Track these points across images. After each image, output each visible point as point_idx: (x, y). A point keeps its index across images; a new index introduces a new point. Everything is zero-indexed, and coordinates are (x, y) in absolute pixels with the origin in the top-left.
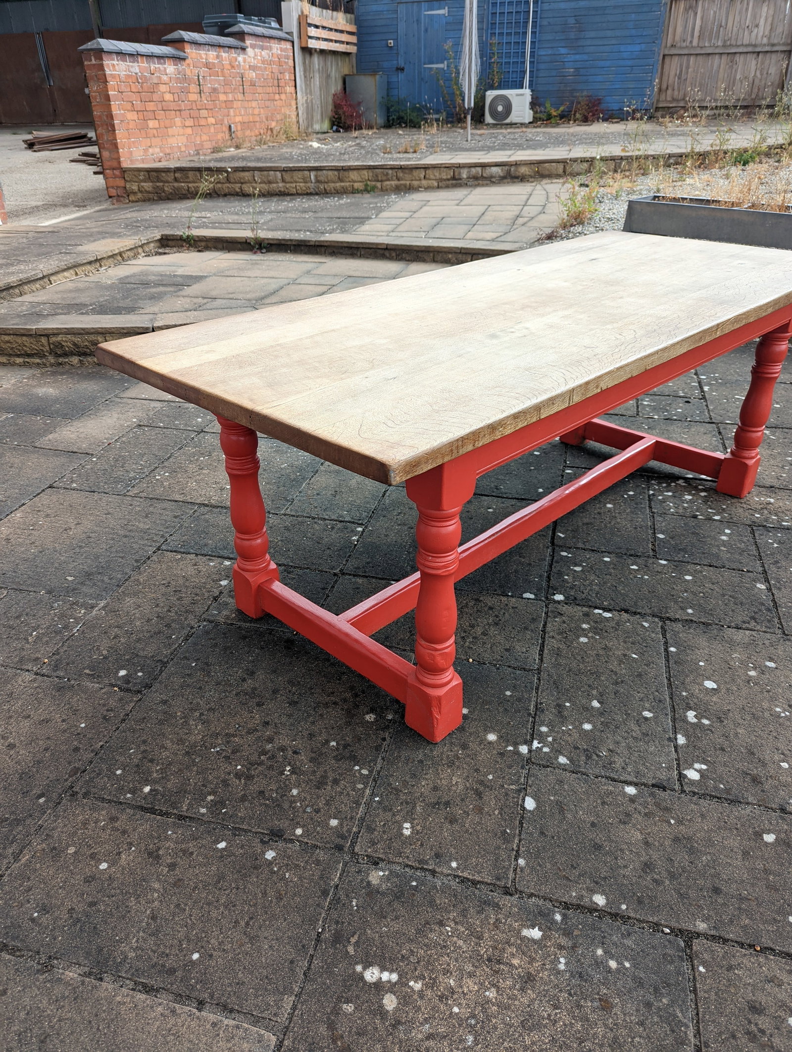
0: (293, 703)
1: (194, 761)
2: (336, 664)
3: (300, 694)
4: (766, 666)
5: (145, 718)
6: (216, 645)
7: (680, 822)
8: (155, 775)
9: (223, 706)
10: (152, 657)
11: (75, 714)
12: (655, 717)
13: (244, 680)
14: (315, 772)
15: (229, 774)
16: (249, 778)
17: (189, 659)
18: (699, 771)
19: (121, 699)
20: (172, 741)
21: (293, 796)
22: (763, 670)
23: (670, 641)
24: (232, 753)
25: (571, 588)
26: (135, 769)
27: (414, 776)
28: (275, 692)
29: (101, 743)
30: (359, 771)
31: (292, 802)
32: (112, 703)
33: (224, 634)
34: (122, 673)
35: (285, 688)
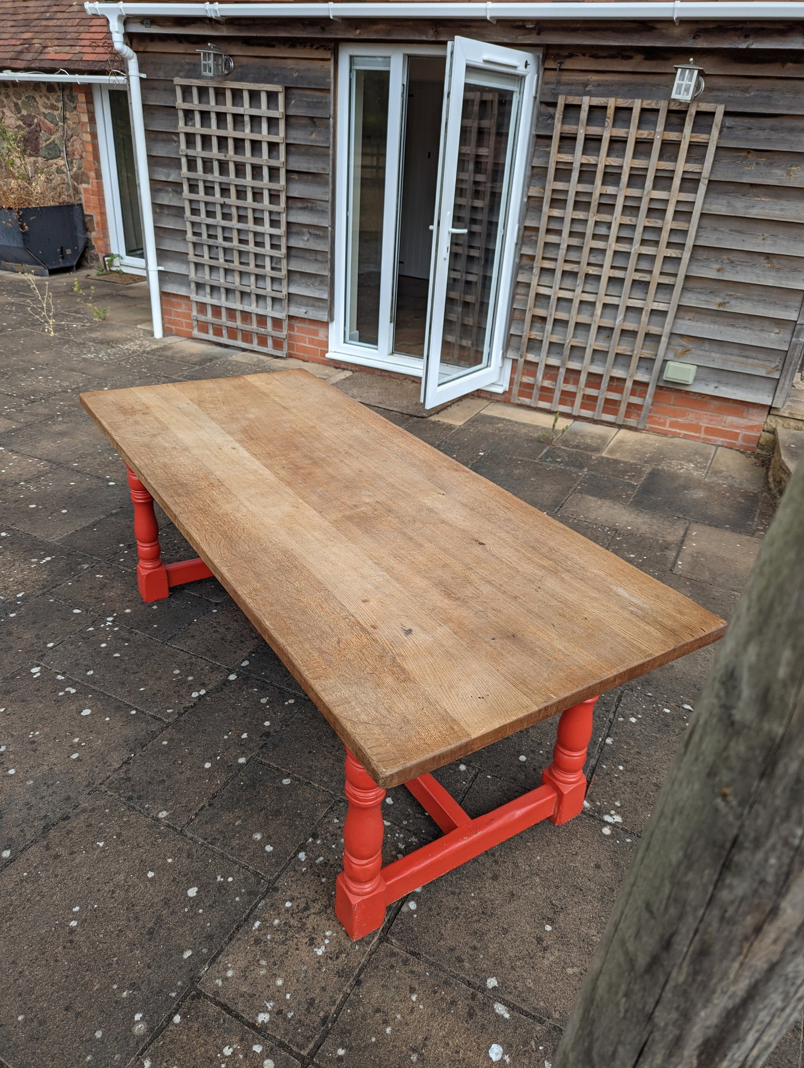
4: (76, 752)
7: (17, 653)
12: (85, 675)
18: (35, 674)
22: (74, 748)
23: (142, 716)
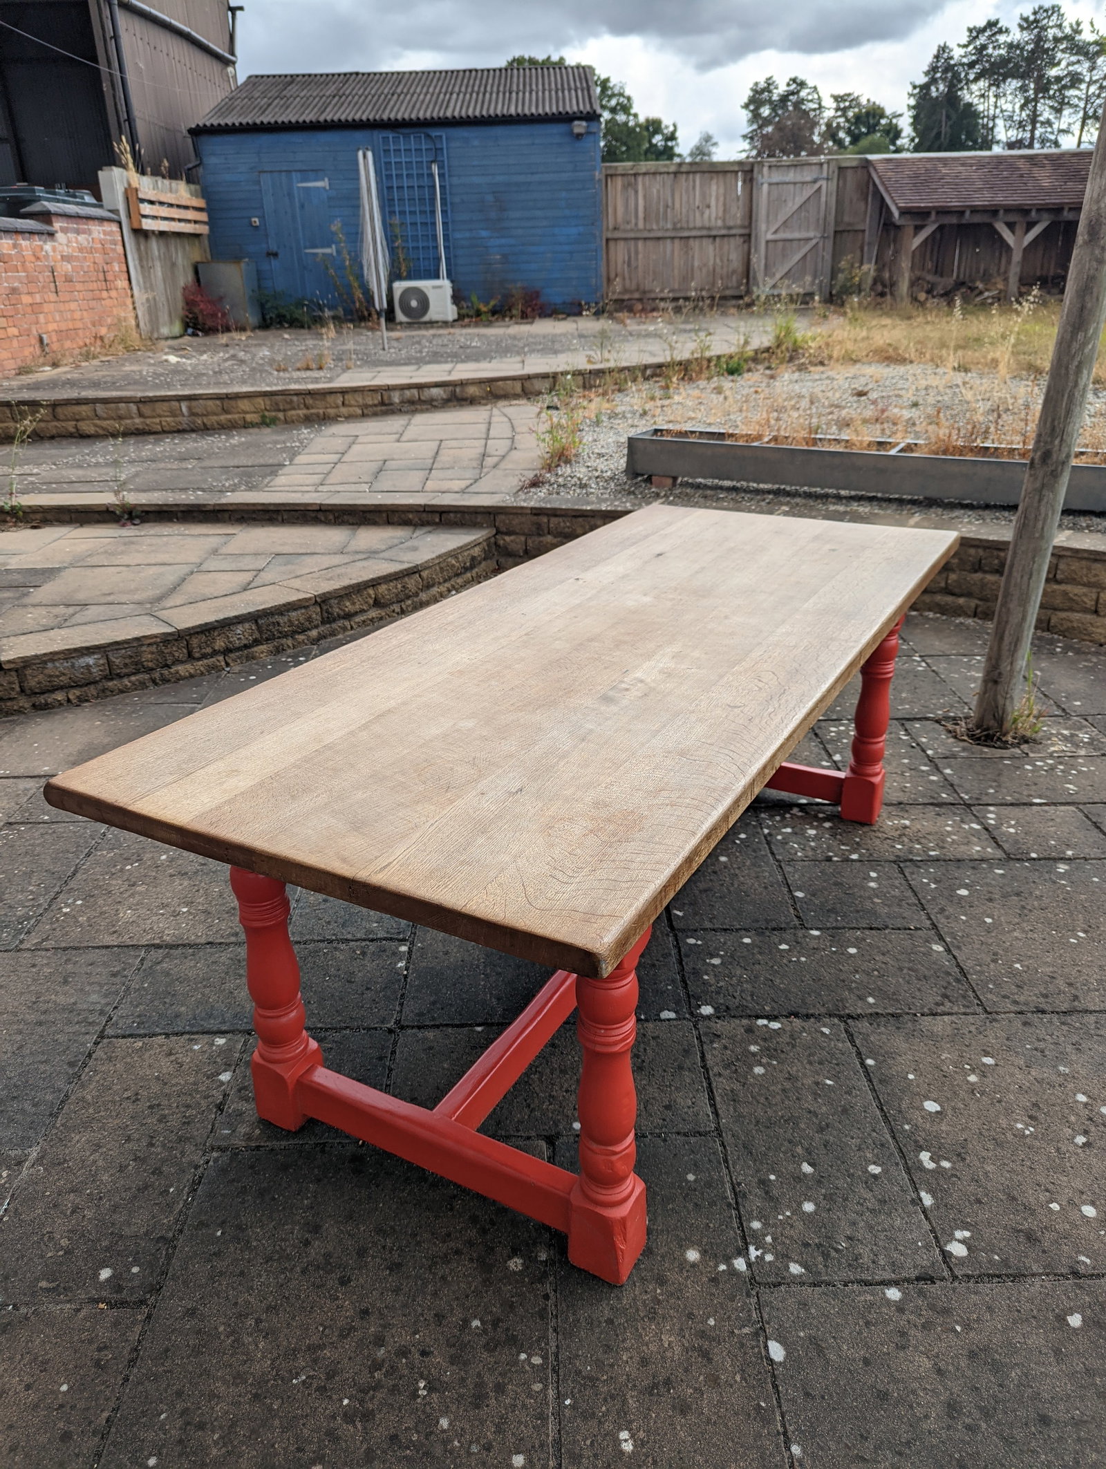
0: (394, 1267)
1: (270, 1409)
2: (438, 1183)
3: (400, 1248)
4: (984, 1065)
5: (167, 1350)
6: (244, 1191)
7: (967, 1327)
8: (214, 1451)
9: (287, 1298)
10: (146, 1234)
11: (45, 1370)
12: (885, 1171)
13: (307, 1243)
14: (463, 1380)
15: (334, 1417)
16: (367, 1416)
17: (208, 1226)
18: (963, 1242)
19: (116, 1324)
20: (225, 1382)
21: (444, 1431)
22: (983, 1071)
23: (863, 1050)
24: (327, 1379)
25: (718, 993)
26: (179, 1448)
27: (608, 1348)
28: (362, 1252)
29: (106, 1414)
30: (528, 1359)
31: (446, 1442)
32: (103, 1334)
33: (252, 1167)
34: (105, 1274)
35: (374, 1244)
